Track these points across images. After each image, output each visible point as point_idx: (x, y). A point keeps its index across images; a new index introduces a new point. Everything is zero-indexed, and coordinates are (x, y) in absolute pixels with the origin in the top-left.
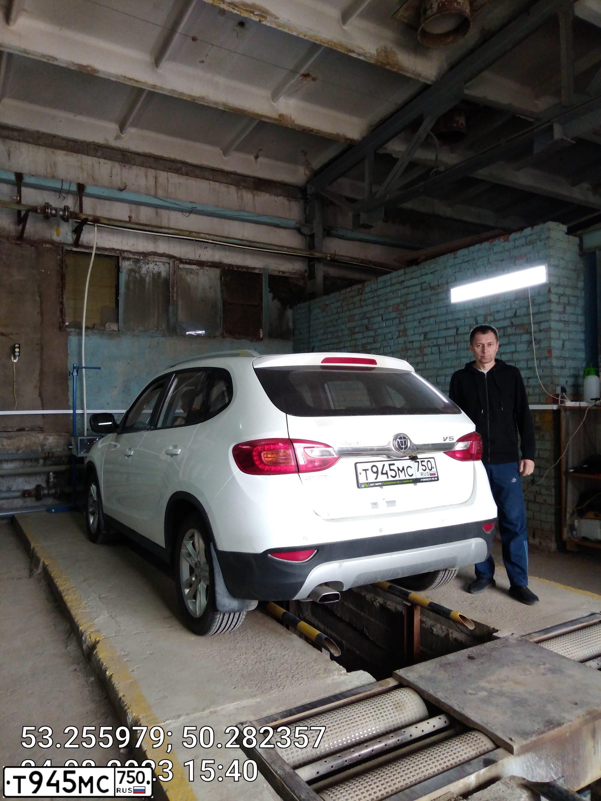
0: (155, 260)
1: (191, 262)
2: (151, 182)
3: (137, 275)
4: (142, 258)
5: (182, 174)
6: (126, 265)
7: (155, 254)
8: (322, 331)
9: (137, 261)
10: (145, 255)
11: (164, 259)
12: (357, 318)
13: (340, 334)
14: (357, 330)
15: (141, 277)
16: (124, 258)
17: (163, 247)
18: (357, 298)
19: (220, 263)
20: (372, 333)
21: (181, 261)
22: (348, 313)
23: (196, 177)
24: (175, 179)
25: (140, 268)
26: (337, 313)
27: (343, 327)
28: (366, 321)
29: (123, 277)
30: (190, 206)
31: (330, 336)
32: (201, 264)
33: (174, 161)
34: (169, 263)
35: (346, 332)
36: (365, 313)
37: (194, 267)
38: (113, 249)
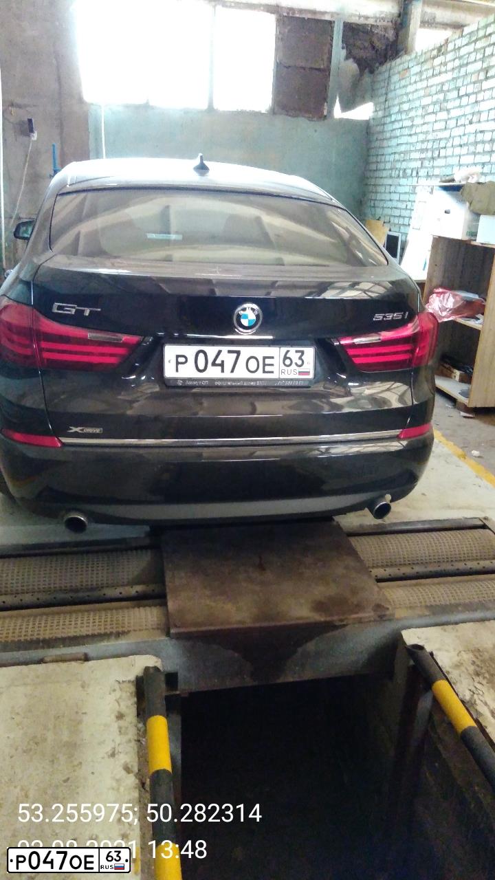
8: (396, 109)
12: (434, 90)
13: (412, 114)
14: (431, 109)
18: (437, 61)
19: (277, 6)
20: (443, 115)
22: (424, 84)
26: (415, 82)
27: (417, 104)
28: (441, 96)
31: (404, 116)
35: (420, 112)
36: (443, 84)
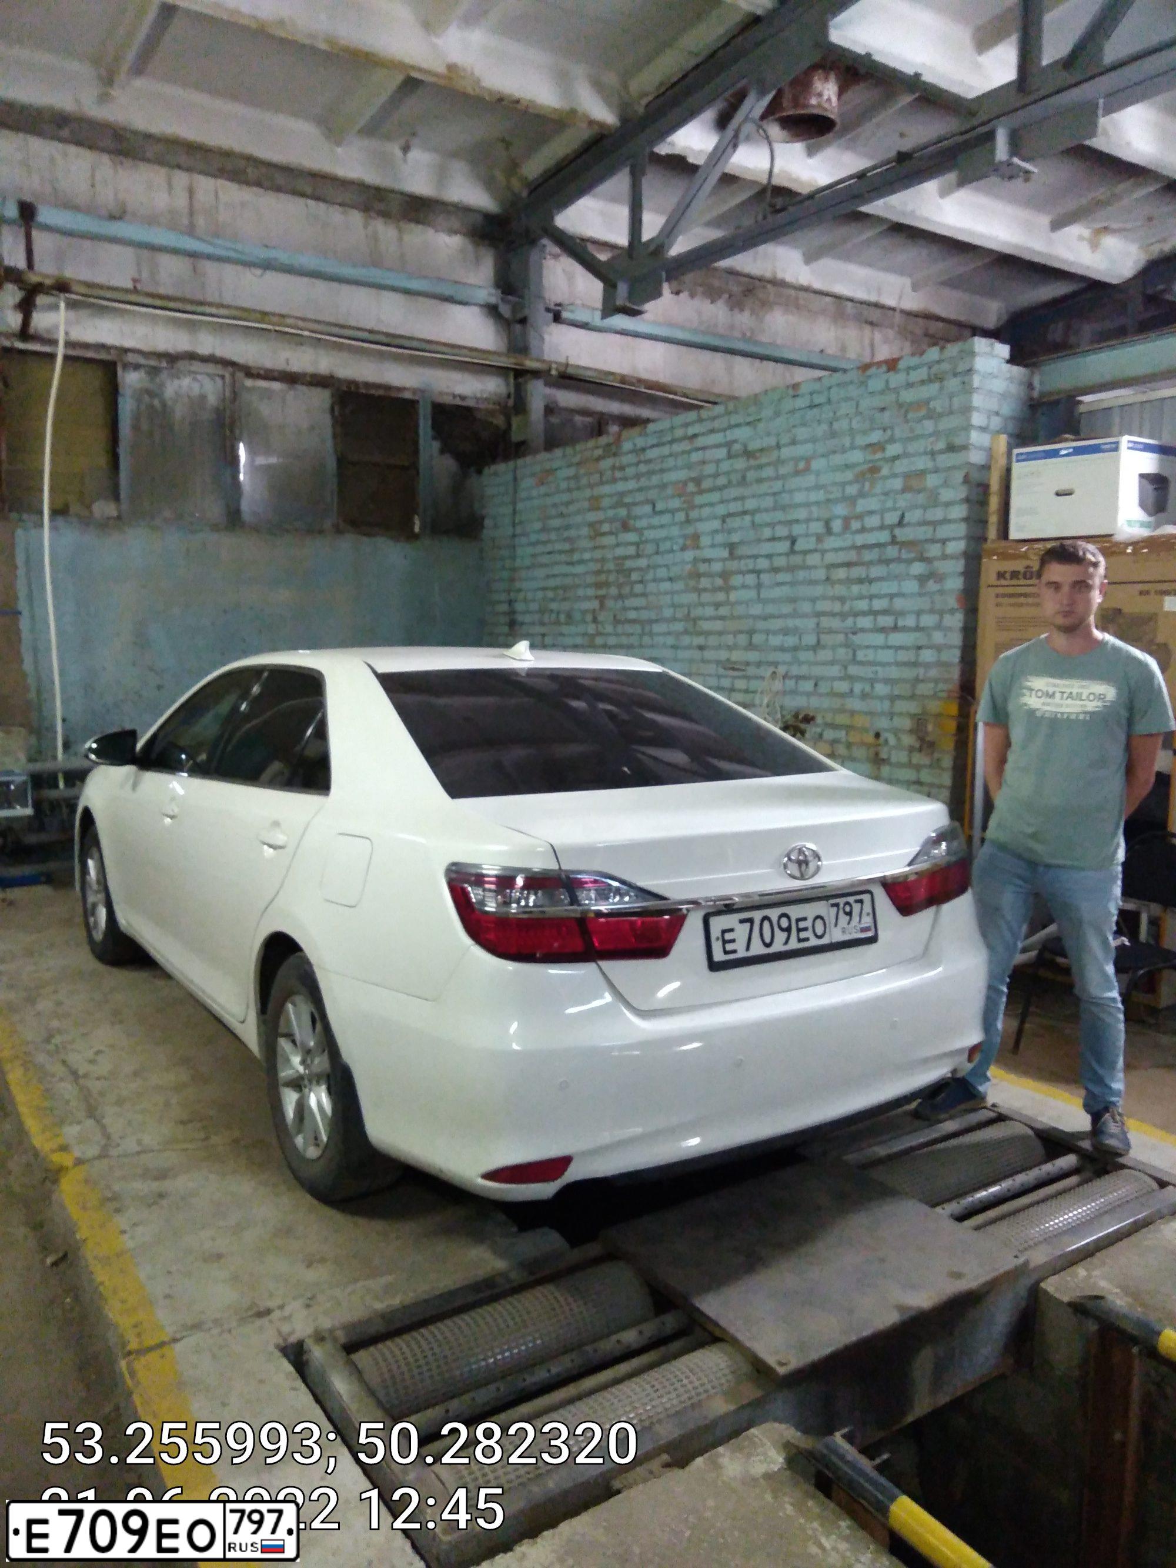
0: (193, 368)
1: (269, 375)
2: (181, 201)
3: (156, 402)
4: (164, 364)
5: (247, 183)
6: (131, 380)
7: (192, 356)
8: (538, 526)
9: (154, 372)
10: (172, 358)
11: (211, 368)
12: (606, 502)
13: (572, 533)
14: (606, 528)
15: (164, 405)
16: (126, 366)
17: (207, 344)
18: (606, 464)
19: (332, 377)
20: (632, 537)
21: (250, 372)
22: (588, 493)
23: (278, 189)
24: (231, 192)
25: (162, 385)
26: (568, 490)
27: (579, 519)
28: (623, 512)
29: (127, 406)
30: (263, 254)
31: (553, 536)
32: (291, 379)
33: (227, 154)
34: (223, 377)
35: (585, 531)
36: (622, 494)
37: (276, 386)
38: (103, 347)
